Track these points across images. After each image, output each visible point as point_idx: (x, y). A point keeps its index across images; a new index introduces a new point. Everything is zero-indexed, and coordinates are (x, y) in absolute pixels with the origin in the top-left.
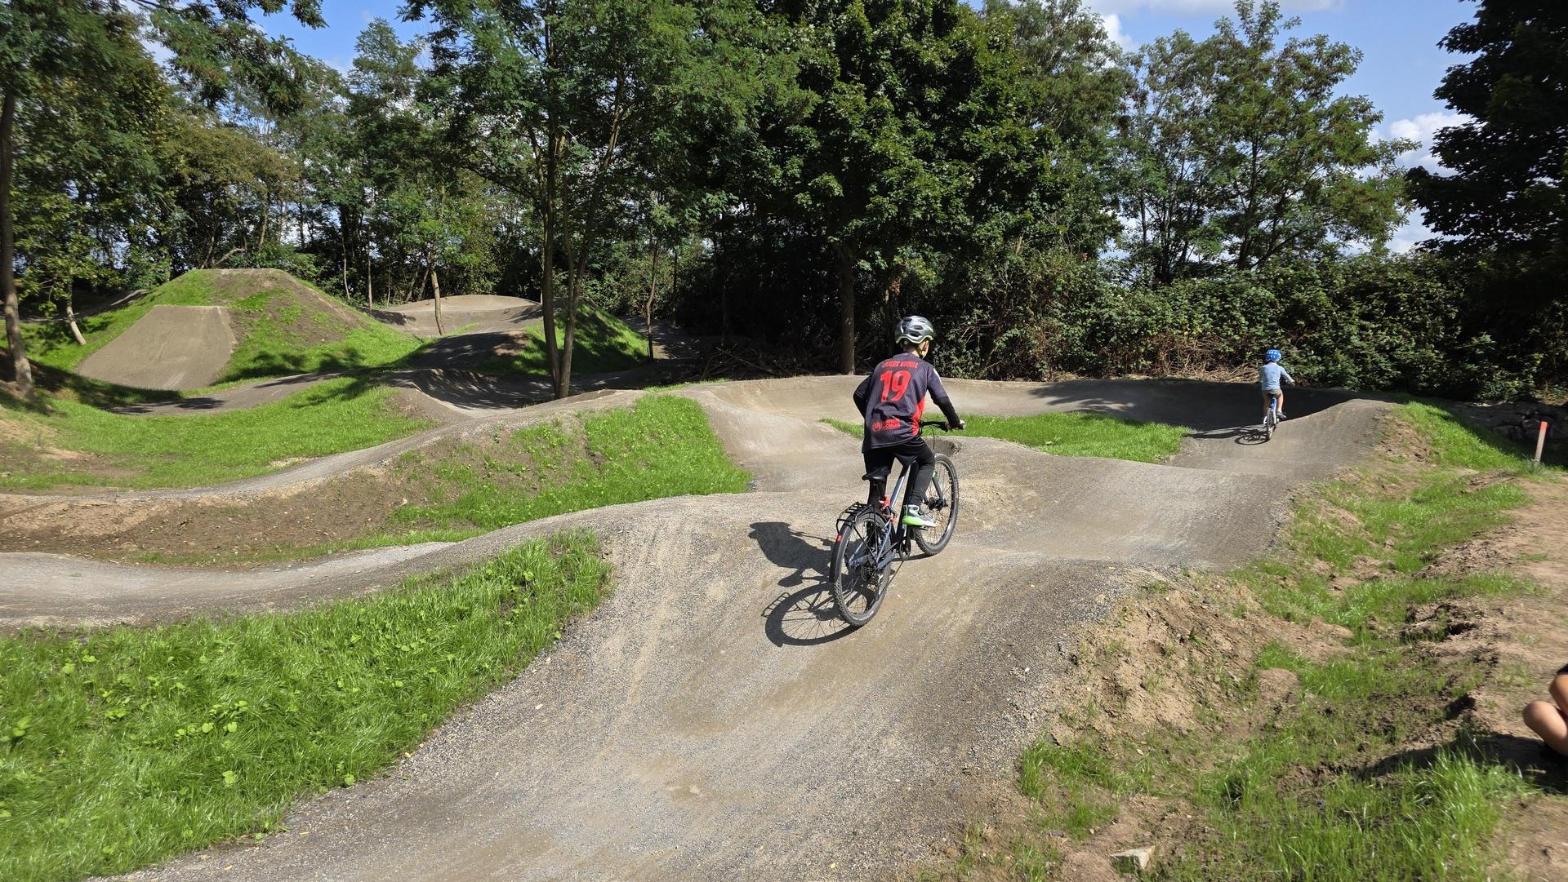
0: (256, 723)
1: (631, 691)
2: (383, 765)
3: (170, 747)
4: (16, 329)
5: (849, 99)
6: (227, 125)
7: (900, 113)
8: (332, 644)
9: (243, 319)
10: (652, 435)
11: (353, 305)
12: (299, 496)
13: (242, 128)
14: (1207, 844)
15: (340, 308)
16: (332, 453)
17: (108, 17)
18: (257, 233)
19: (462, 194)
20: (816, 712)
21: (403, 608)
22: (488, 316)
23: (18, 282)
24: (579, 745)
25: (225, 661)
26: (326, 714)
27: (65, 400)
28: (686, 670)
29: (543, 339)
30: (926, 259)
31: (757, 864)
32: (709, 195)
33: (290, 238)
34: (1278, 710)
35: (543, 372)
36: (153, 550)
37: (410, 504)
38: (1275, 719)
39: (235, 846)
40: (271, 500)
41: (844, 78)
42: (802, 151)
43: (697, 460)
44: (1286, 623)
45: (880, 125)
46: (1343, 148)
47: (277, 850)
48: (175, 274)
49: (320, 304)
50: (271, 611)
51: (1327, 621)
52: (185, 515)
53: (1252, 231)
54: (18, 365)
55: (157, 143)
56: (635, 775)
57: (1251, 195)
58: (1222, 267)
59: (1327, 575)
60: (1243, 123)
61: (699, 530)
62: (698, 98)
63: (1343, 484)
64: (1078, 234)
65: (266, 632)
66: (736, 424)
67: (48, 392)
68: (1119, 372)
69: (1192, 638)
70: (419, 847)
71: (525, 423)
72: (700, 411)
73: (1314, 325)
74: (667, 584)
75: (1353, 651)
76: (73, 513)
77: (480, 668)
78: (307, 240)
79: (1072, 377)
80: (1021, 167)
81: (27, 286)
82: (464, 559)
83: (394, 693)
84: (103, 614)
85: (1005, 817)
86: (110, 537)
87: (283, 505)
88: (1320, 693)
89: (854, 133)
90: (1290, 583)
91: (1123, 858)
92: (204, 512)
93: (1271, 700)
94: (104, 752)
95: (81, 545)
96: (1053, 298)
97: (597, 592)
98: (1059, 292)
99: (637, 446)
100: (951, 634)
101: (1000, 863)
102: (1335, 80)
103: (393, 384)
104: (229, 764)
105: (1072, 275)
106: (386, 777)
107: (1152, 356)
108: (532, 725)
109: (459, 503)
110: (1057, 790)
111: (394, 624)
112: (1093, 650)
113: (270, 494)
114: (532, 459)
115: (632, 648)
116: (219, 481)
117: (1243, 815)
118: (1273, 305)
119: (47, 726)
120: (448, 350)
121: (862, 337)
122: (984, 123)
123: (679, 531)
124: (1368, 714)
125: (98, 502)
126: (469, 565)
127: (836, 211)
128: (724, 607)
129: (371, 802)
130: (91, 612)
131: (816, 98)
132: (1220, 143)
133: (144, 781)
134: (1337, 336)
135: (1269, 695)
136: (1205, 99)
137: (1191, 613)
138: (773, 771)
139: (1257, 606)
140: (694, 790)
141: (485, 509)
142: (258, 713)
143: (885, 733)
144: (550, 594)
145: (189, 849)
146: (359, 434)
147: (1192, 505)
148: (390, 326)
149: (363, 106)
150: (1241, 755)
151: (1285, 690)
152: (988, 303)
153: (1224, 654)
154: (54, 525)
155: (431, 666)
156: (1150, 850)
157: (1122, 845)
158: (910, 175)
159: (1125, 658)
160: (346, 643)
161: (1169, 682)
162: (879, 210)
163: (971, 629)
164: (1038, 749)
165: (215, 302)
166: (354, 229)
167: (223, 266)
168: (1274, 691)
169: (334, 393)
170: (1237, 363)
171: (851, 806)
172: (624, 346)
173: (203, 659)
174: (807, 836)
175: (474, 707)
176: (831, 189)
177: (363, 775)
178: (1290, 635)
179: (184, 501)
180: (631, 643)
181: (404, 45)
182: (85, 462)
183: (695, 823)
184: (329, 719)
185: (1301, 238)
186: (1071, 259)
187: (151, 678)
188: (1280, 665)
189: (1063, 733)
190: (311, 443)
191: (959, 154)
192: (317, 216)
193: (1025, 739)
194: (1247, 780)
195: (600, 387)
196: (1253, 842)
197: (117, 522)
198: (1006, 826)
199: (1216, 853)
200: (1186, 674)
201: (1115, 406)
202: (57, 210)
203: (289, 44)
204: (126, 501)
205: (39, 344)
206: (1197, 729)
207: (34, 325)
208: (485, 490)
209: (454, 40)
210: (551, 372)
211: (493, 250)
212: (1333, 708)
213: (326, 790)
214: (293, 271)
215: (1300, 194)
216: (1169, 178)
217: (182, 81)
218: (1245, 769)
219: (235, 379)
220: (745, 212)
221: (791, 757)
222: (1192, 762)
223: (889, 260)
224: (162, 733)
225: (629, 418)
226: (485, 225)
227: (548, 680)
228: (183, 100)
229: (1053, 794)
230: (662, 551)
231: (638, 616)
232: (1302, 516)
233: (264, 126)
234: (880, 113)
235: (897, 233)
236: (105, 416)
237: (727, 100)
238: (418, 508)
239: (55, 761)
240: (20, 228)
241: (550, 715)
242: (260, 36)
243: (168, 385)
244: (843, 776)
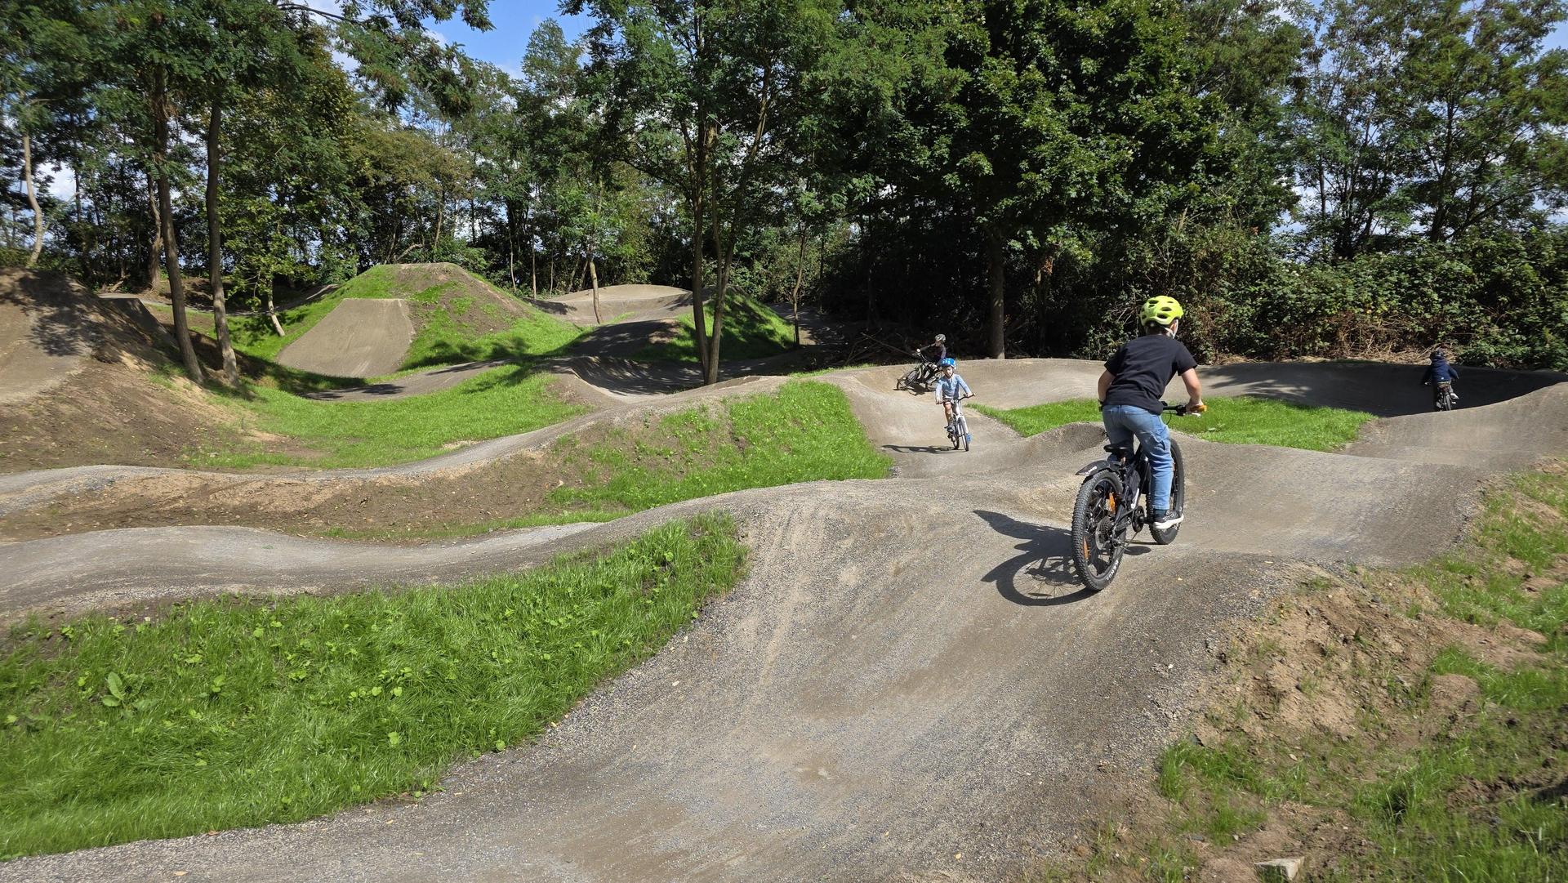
0: (419, 689)
1: (764, 672)
2: (531, 733)
3: (344, 707)
4: (224, 321)
5: (999, 74)
6: (406, 129)
7: (1053, 87)
8: (488, 617)
9: (421, 311)
10: (795, 420)
11: (519, 296)
12: (465, 477)
13: (420, 131)
14: (1364, 858)
15: (507, 298)
16: (497, 436)
17: (301, 31)
18: (433, 230)
19: (619, 188)
20: (946, 701)
21: (552, 585)
22: (643, 304)
23: (227, 279)
24: (713, 722)
25: (394, 630)
26: (481, 682)
27: (266, 387)
28: (817, 654)
29: (693, 326)
30: (1081, 238)
31: (882, 849)
32: (855, 181)
33: (463, 234)
34: (1453, 719)
35: (694, 360)
36: (337, 525)
37: (565, 486)
38: (1450, 729)
39: (396, 802)
40: (440, 481)
41: (994, 53)
42: (950, 130)
43: (839, 446)
44: (1468, 626)
45: (1031, 99)
46: (1553, 106)
47: (434, 809)
48: (362, 270)
49: (489, 295)
50: (435, 584)
51: (1517, 625)
52: (365, 494)
53: (1447, 199)
54: (225, 353)
55: (345, 147)
56: (765, 755)
57: (1445, 160)
58: (1413, 239)
59: (1522, 574)
60: (1436, 82)
61: (833, 515)
62: (847, 83)
63: (1546, 477)
64: (1249, 208)
65: (430, 605)
66: (878, 409)
67: (250, 380)
68: (1292, 354)
69: (1357, 638)
70: (561, 812)
71: (673, 409)
72: (843, 396)
73: (1518, 300)
74: (800, 568)
75: (1544, 658)
76: (269, 491)
77: (621, 643)
78: (479, 235)
79: (1240, 359)
80: (1184, 137)
81: (235, 283)
82: (609, 539)
83: (543, 664)
84: (290, 584)
85: (1142, 817)
86: (300, 513)
87: (451, 485)
88: (1502, 703)
89: (1004, 109)
90: (1476, 582)
91: (1269, 867)
92: (382, 491)
93: (1446, 708)
94: (288, 710)
95: (274, 520)
96: (1219, 276)
97: (733, 574)
98: (1226, 270)
99: (780, 431)
100: (1090, 627)
101: (1134, 865)
102: (1546, 32)
103: (554, 371)
104: (393, 726)
105: (1240, 251)
106: (533, 744)
107: (1330, 336)
108: (668, 702)
109: (611, 485)
110: (1199, 792)
111: (544, 600)
112: (1244, 648)
113: (440, 475)
114: (679, 443)
115: (765, 630)
116: (397, 463)
117: (1406, 830)
118: (1470, 280)
119: (239, 685)
120: (607, 338)
121: (1013, 320)
122: (1143, 93)
123: (813, 516)
124: (1557, 727)
125: (291, 481)
126: (613, 545)
127: (985, 190)
128: (856, 592)
129: (519, 768)
130: (280, 582)
131: (966, 76)
132: (1411, 105)
133: (321, 739)
134: (1546, 313)
135: (1443, 702)
136: (1393, 58)
137: (1357, 612)
138: (901, 758)
139: (1435, 606)
140: (823, 772)
141: (635, 492)
142: (421, 679)
143: (1017, 725)
144: (688, 575)
145: (357, 803)
146: (522, 418)
147: (1366, 497)
148: (552, 315)
149: (530, 104)
150: (1410, 766)
151: (1463, 698)
152: (1148, 282)
153: (1393, 656)
154: (252, 501)
155: (577, 640)
156: (1299, 861)
157: (1269, 854)
158: (1064, 149)
159: (1280, 658)
160: (501, 617)
161: (1328, 685)
162: (1031, 187)
163: (1112, 622)
164: (1180, 749)
165: (397, 295)
166: (519, 224)
167: (404, 261)
168: (1450, 698)
169: (501, 379)
170: (1428, 344)
171: (978, 796)
172: (772, 333)
173: (374, 627)
174: (933, 825)
175: (615, 681)
176: (980, 168)
177: (513, 742)
178: (1472, 638)
179: (364, 481)
180: (765, 625)
181: (569, 45)
182: (281, 444)
183: (821, 805)
184: (483, 687)
185: (1504, 206)
186: (1240, 236)
187: (328, 644)
188: (1457, 671)
189: (1208, 734)
190: (478, 426)
191: (1117, 128)
192: (488, 212)
193: (1166, 740)
194: (1412, 792)
195: (747, 374)
196: (1415, 858)
197: (306, 499)
198: (1142, 827)
199: (1372, 868)
200: (1349, 677)
201: (1285, 389)
202: (260, 213)
203: (459, 49)
204: (313, 480)
205: (246, 335)
206: (1359, 736)
207: (241, 318)
208: (635, 473)
209: (610, 35)
210: (700, 360)
211: (648, 241)
212: (1517, 719)
213: (478, 753)
214: (465, 264)
215: (1502, 158)
216: (1351, 143)
217: (366, 88)
218: (1411, 780)
219: (414, 366)
220: (893, 194)
221: (919, 745)
222: (1352, 771)
223: (1042, 239)
224: (338, 695)
225: (773, 403)
226: (641, 217)
227: (685, 658)
228: (368, 106)
229: (1195, 795)
230: (797, 535)
231: (772, 599)
232: (1494, 510)
233: (440, 128)
234: (1032, 88)
235: (1051, 210)
236: (300, 401)
237: (878, 83)
238: (573, 490)
239: (245, 716)
240: (229, 231)
241: (687, 692)
242: (433, 42)
243: (353, 374)
244: (972, 766)
